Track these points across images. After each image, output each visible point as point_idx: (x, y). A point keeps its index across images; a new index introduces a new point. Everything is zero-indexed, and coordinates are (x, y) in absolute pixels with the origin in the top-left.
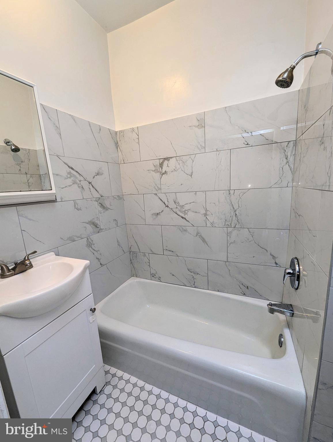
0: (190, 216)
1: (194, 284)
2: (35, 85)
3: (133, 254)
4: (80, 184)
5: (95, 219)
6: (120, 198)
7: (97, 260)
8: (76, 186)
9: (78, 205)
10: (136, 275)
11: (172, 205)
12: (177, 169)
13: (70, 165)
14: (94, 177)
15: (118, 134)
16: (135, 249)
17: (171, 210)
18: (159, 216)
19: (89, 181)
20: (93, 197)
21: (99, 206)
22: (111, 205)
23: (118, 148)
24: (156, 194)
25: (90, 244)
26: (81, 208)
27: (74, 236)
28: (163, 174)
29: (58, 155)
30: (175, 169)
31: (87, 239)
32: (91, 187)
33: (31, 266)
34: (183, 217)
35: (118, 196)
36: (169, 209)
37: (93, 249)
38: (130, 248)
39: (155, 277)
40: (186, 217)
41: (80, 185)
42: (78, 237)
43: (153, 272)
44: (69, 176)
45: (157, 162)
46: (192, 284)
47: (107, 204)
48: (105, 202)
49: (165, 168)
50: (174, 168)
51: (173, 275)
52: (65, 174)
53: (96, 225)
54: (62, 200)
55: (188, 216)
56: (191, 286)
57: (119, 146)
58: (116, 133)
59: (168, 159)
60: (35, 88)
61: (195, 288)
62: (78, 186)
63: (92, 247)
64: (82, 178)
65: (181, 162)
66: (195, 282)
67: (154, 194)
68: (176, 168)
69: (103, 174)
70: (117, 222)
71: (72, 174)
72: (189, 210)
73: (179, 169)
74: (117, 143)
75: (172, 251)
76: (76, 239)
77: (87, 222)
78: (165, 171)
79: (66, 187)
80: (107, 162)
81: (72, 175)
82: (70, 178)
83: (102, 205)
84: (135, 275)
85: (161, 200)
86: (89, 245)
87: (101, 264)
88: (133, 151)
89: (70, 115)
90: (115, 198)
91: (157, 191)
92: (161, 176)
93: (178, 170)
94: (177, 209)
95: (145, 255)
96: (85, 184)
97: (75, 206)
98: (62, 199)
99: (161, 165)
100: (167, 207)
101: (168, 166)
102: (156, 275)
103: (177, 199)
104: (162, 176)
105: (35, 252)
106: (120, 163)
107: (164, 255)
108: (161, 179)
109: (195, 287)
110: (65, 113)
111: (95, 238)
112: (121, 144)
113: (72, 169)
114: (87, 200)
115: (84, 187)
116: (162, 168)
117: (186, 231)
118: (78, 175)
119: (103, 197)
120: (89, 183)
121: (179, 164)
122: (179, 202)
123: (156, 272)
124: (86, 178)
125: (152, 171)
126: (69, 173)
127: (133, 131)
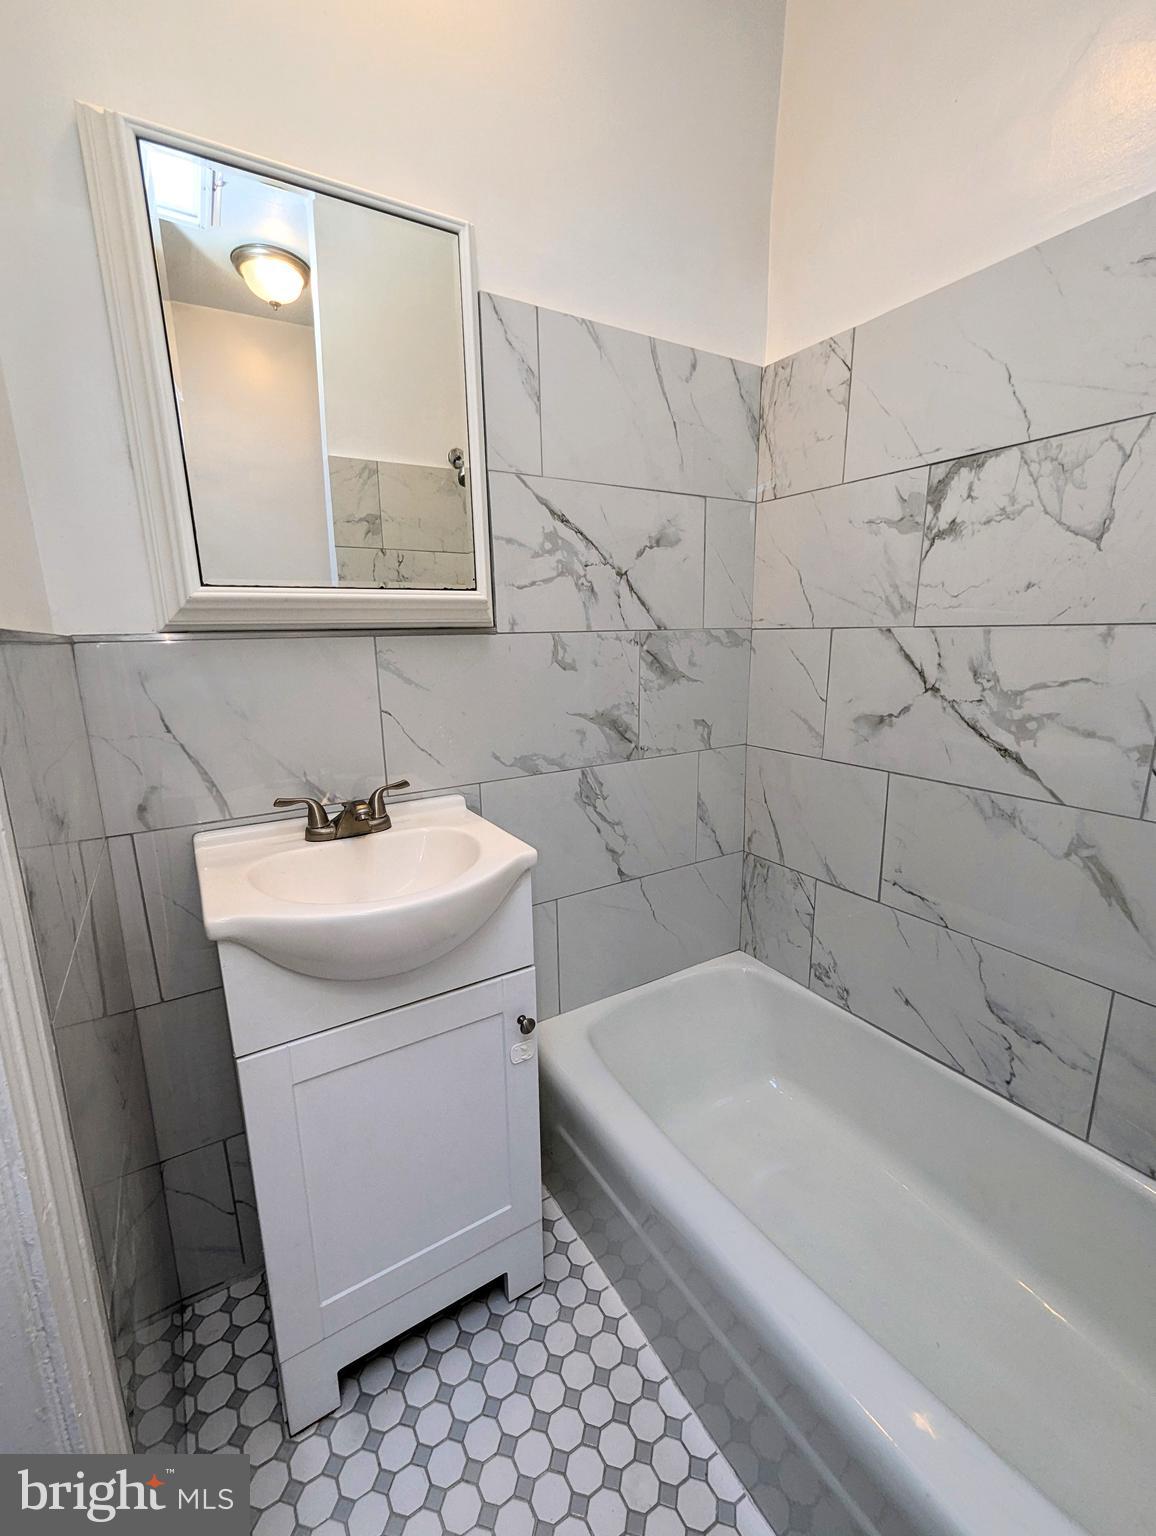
0: (1045, 750)
1: (1008, 1083)
2: (463, 225)
3: (755, 866)
4: (585, 576)
5: (624, 709)
6: (737, 638)
7: (609, 856)
8: (568, 582)
9: (565, 651)
10: (755, 949)
11: (959, 684)
12: (1017, 507)
13: (557, 507)
14: (640, 554)
15: (770, 373)
16: (766, 848)
17: (949, 710)
18: (885, 730)
19: (620, 566)
20: (626, 626)
21: (645, 661)
22: (692, 664)
23: (762, 438)
24: (889, 630)
25: (589, 794)
26: (574, 661)
27: (536, 755)
28: (941, 535)
29: (523, 470)
30: (1008, 509)
31: (583, 773)
32: (624, 589)
33: (386, 824)
34: (1004, 752)
35: (729, 632)
36: (939, 701)
37: (599, 814)
38: (750, 840)
39: (827, 981)
40: (1024, 749)
41: (583, 580)
42: (552, 762)
43: (821, 957)
44: (548, 546)
45: (920, 482)
46: (996, 1079)
47: (678, 656)
48: (671, 649)
49: (953, 506)
50: (1004, 502)
51: (907, 1002)
52: (535, 540)
53: (622, 732)
54: (513, 629)
55: (1035, 745)
56: (994, 1083)
57: (764, 427)
58: (762, 373)
59: (974, 460)
60: (464, 235)
61: (1012, 1101)
62: (576, 584)
63: (595, 807)
64: (593, 556)
65: (1048, 466)
66: (1013, 1075)
67: (880, 629)
68: (1013, 500)
69: (679, 541)
70: (709, 734)
71: (562, 538)
72: (1050, 716)
73: (1032, 505)
74: (761, 417)
75: (923, 899)
76: (543, 765)
77: (592, 714)
78: (954, 521)
79: (533, 583)
80: (705, 497)
81: (560, 541)
82: (550, 552)
83: (656, 662)
84: (750, 948)
85: (907, 657)
86: (587, 797)
87: (620, 872)
88: (818, 440)
89: (583, 320)
90: (717, 639)
91: (896, 615)
92: (927, 543)
93: (1020, 512)
94: (983, 707)
95: (798, 883)
96: (602, 578)
97: (555, 653)
98: (513, 624)
99: (936, 494)
100: (930, 692)
101: (969, 496)
102: (832, 974)
103: (989, 658)
104: (932, 545)
105: (405, 784)
106: (759, 500)
107: (878, 901)
108: (922, 560)
109: (1011, 1096)
110: (566, 315)
111: (616, 776)
112: (775, 418)
113: (564, 520)
114: (599, 636)
115: (596, 589)
116: (937, 508)
117: (1011, 818)
118: (580, 545)
119: (665, 629)
120: (620, 574)
121: (1035, 482)
122: (999, 674)
123: (835, 964)
124: (611, 557)
125: (889, 523)
126: (552, 536)
127: (833, 350)
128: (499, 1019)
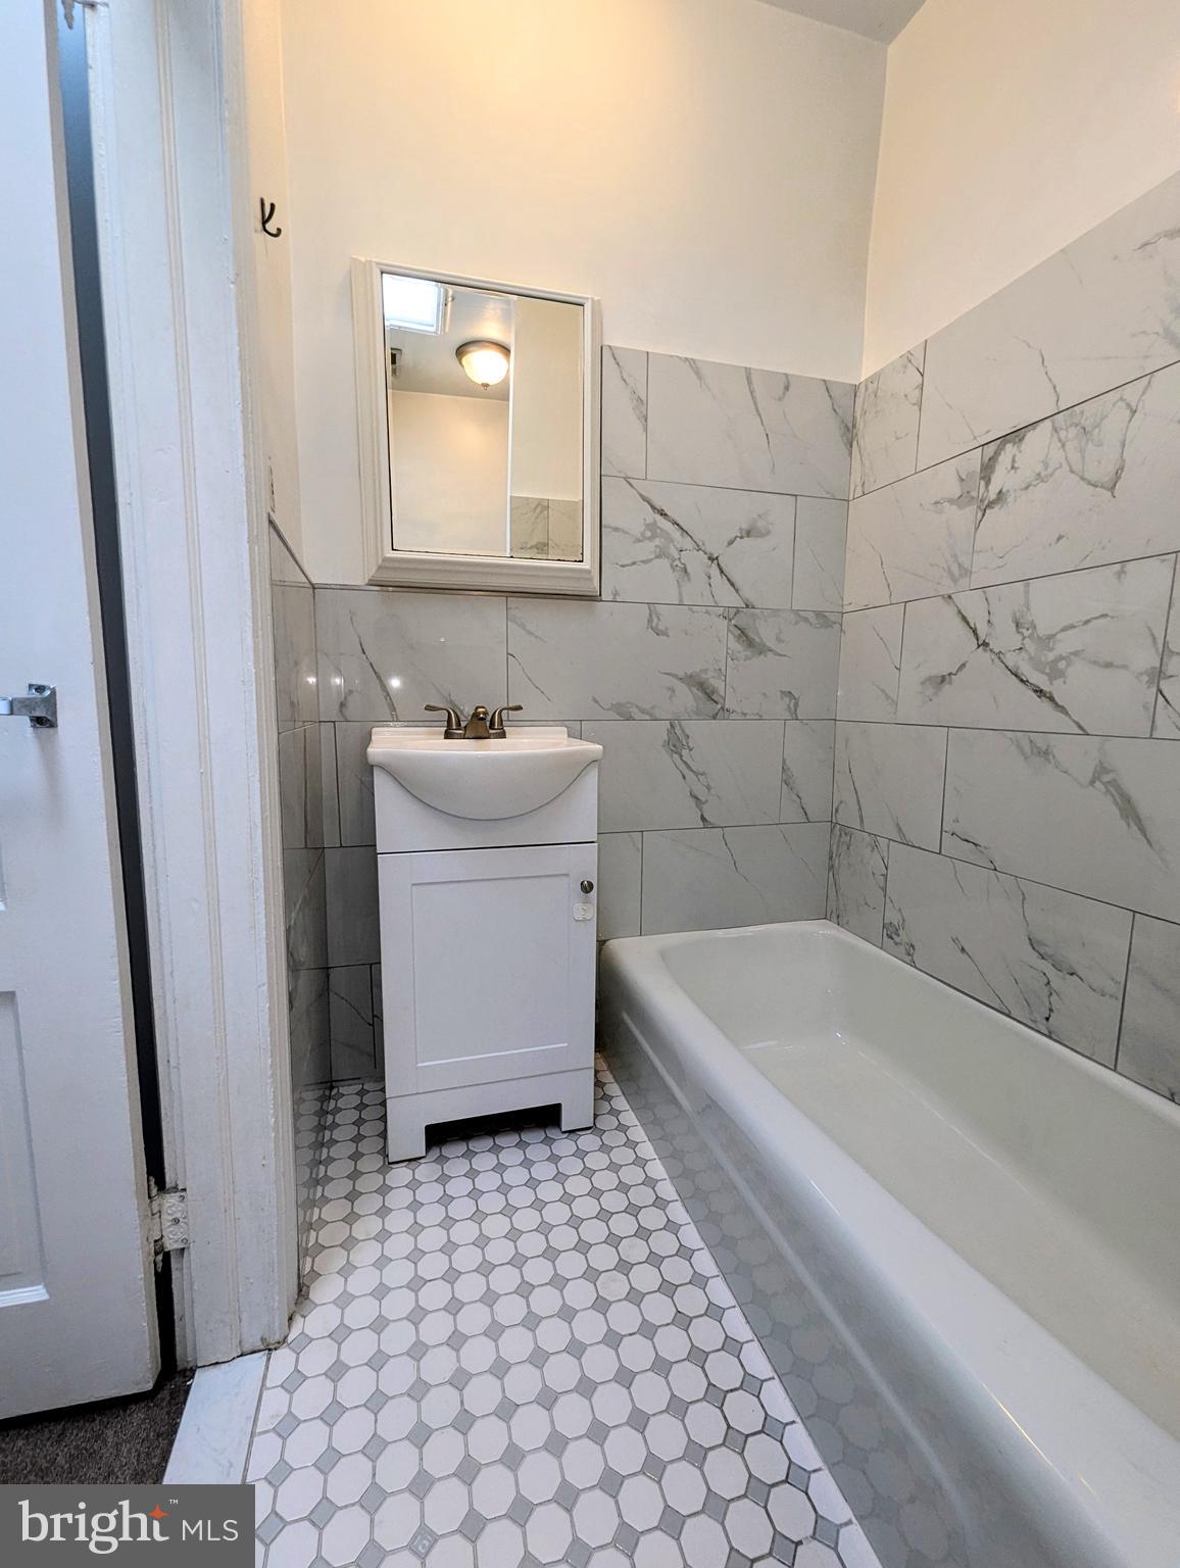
0: (1073, 688)
1: (1047, 1019)
2: (588, 299)
3: (841, 835)
4: (679, 559)
5: (711, 674)
6: (827, 620)
7: (692, 802)
8: (666, 563)
9: (659, 619)
10: (838, 917)
11: (1005, 638)
12: (1050, 470)
13: (658, 504)
14: (731, 543)
15: (862, 389)
16: (848, 817)
17: (997, 660)
18: (946, 687)
19: (713, 551)
20: (716, 602)
21: (733, 634)
22: (779, 640)
23: (855, 443)
24: (950, 597)
25: (676, 744)
26: (667, 629)
27: (629, 703)
28: (991, 505)
29: (629, 474)
30: (1043, 474)
31: (671, 725)
32: (714, 571)
33: (503, 735)
34: (1039, 692)
35: (819, 614)
36: (988, 654)
37: (685, 763)
38: (837, 811)
39: (897, 939)
40: (1057, 689)
41: (677, 562)
42: (643, 711)
43: (893, 917)
44: (649, 534)
45: (975, 461)
46: (1036, 1017)
47: (765, 633)
48: (757, 625)
49: (1000, 478)
50: (1039, 468)
51: (963, 950)
52: (637, 528)
53: (709, 694)
54: (614, 598)
55: (1064, 682)
56: (1035, 1021)
57: (856, 435)
58: (856, 388)
59: (1016, 435)
60: (588, 306)
61: (1050, 1037)
62: (671, 566)
63: (681, 756)
64: (687, 543)
65: (1073, 432)
66: (1051, 1010)
67: (943, 596)
68: (1046, 465)
69: (768, 533)
70: (796, 705)
71: (659, 528)
72: (1076, 653)
73: (1061, 466)
74: (854, 426)
75: (976, 845)
76: (637, 715)
77: (681, 674)
78: (1000, 492)
79: (634, 563)
80: (796, 496)
81: (659, 531)
82: (650, 539)
83: (743, 634)
84: (834, 916)
85: (964, 619)
86: (674, 746)
87: (703, 818)
88: (897, 439)
89: (686, 359)
90: (806, 620)
91: (955, 581)
92: (980, 514)
93: (1051, 475)
94: (1023, 653)
95: (875, 846)
96: (696, 562)
97: (650, 621)
98: (616, 594)
99: (987, 469)
100: (981, 648)
101: (1013, 467)
102: (901, 932)
103: (1028, 609)
104: (984, 515)
105: (519, 708)
106: (851, 498)
107: (940, 853)
108: (977, 529)
109: (1050, 1033)
110: (672, 356)
111: (700, 731)
112: (865, 426)
113: (663, 514)
114: (690, 609)
115: (688, 570)
116: (988, 483)
117: (1045, 754)
118: (676, 534)
119: (753, 608)
120: (711, 559)
121: (1063, 446)
122: (1036, 622)
123: (904, 920)
124: (703, 544)
125: (951, 501)
126: (652, 527)
127: (910, 361)
128: (565, 879)
